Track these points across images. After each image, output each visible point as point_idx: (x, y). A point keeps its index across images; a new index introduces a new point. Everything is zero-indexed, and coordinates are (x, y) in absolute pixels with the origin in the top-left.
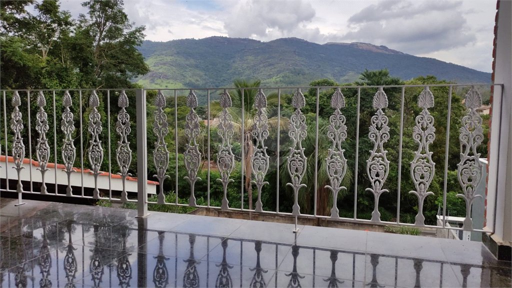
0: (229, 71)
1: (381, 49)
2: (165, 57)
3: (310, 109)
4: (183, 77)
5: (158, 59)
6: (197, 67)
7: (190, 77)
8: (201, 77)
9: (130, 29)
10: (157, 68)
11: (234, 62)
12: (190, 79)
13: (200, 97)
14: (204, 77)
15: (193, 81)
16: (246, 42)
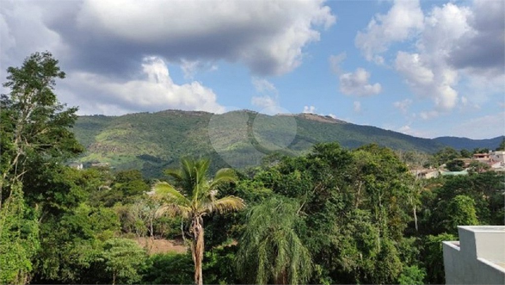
0: (184, 143)
1: (326, 119)
2: (119, 131)
3: (263, 184)
4: (137, 149)
5: (111, 133)
6: (151, 139)
7: (145, 149)
8: (155, 149)
9: (61, 110)
10: (109, 142)
11: (188, 134)
12: (144, 151)
13: (155, 169)
14: (159, 149)
15: (147, 153)
16: (200, 115)
